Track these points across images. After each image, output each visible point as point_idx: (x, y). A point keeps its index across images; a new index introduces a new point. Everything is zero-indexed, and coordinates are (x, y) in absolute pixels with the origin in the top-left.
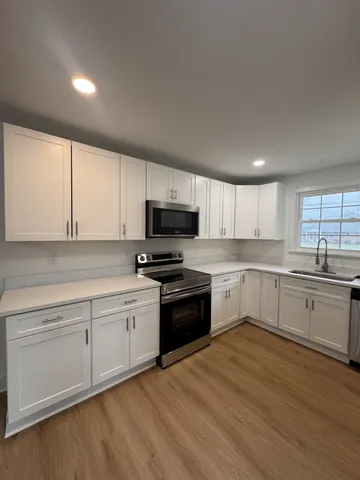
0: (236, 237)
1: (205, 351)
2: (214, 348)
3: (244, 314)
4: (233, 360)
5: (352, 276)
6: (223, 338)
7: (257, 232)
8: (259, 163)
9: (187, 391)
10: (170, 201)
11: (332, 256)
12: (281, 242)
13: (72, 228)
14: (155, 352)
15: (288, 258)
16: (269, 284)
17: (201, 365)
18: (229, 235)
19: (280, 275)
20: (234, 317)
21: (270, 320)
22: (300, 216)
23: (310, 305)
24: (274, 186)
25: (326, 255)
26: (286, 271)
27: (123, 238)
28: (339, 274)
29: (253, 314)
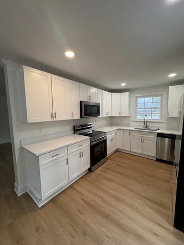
0: (112, 116)
1: (105, 164)
2: (108, 162)
3: (117, 148)
4: (117, 165)
5: (156, 129)
6: (111, 158)
7: (120, 113)
8: (123, 85)
9: (105, 178)
10: (89, 101)
11: (149, 122)
12: (129, 117)
13: (53, 115)
14: (89, 166)
15: (132, 123)
16: (127, 134)
17: (106, 168)
18: (109, 115)
19: (131, 130)
20: (114, 149)
21: (127, 149)
22: (136, 106)
23: (143, 141)
24: (127, 93)
25: (147, 122)
26: (133, 129)
27: (72, 119)
28: (151, 128)
29: (120, 147)
